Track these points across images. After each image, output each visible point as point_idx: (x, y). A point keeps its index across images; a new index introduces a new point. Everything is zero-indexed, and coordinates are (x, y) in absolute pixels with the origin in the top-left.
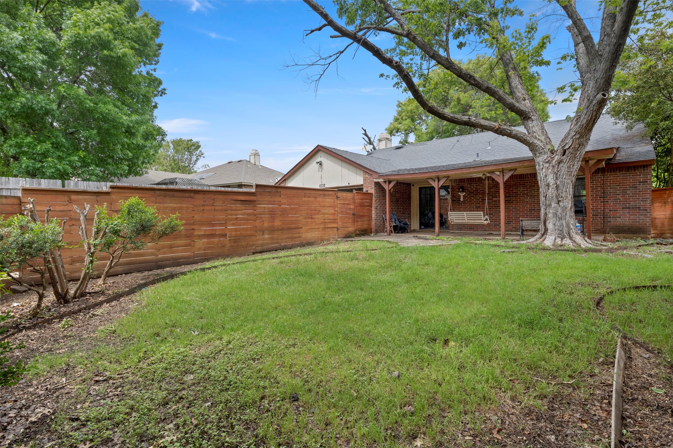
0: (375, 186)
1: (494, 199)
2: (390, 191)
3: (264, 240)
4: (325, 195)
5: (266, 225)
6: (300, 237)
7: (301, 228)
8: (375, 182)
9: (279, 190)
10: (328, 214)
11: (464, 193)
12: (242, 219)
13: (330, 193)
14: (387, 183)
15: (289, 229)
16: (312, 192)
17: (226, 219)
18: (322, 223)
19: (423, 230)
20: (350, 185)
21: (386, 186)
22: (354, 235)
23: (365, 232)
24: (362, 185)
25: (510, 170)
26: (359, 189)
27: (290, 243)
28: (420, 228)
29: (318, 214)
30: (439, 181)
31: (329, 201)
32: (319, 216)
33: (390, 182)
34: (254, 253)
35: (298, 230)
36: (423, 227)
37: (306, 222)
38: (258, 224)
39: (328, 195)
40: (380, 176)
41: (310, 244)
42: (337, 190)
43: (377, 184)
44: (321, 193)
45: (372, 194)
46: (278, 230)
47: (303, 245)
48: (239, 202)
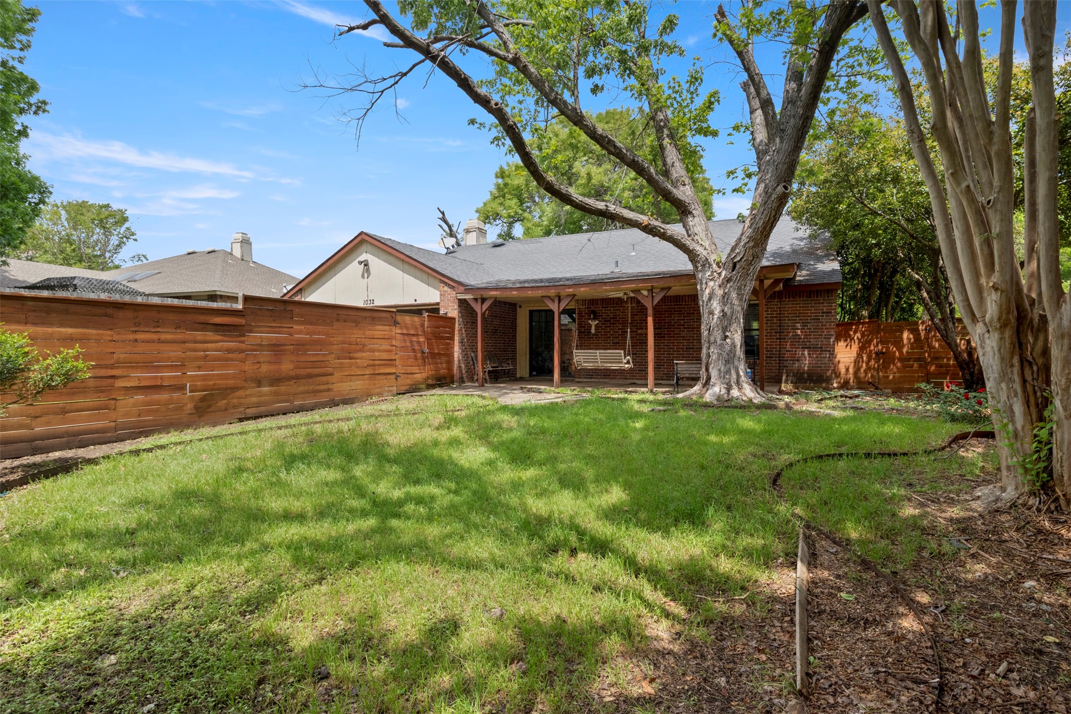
0: (459, 306)
1: (639, 331)
2: (483, 314)
3: (260, 396)
4: (374, 319)
5: (265, 368)
6: (329, 390)
7: (332, 374)
8: (459, 300)
9: (289, 308)
10: (379, 351)
11: (597, 322)
12: (216, 359)
13: (384, 315)
14: (479, 301)
15: (310, 376)
16: (351, 313)
17: (184, 359)
18: (368, 366)
19: (535, 378)
20: (419, 302)
21: (477, 308)
22: (423, 386)
23: (443, 381)
24: (438, 304)
25: (662, 289)
26: (433, 310)
27: (309, 401)
28: (531, 375)
29: (362, 350)
30: (559, 302)
31: (381, 330)
32: (364, 354)
33: (483, 300)
34: (241, 420)
35: (324, 379)
36: (534, 373)
37: (341, 363)
38: (248, 367)
39: (380, 319)
40: (469, 289)
41: (348, 401)
42: (394, 310)
43: (463, 303)
44: (368, 314)
45: (454, 319)
46: (289, 378)
47: (333, 404)
48: (211, 327)
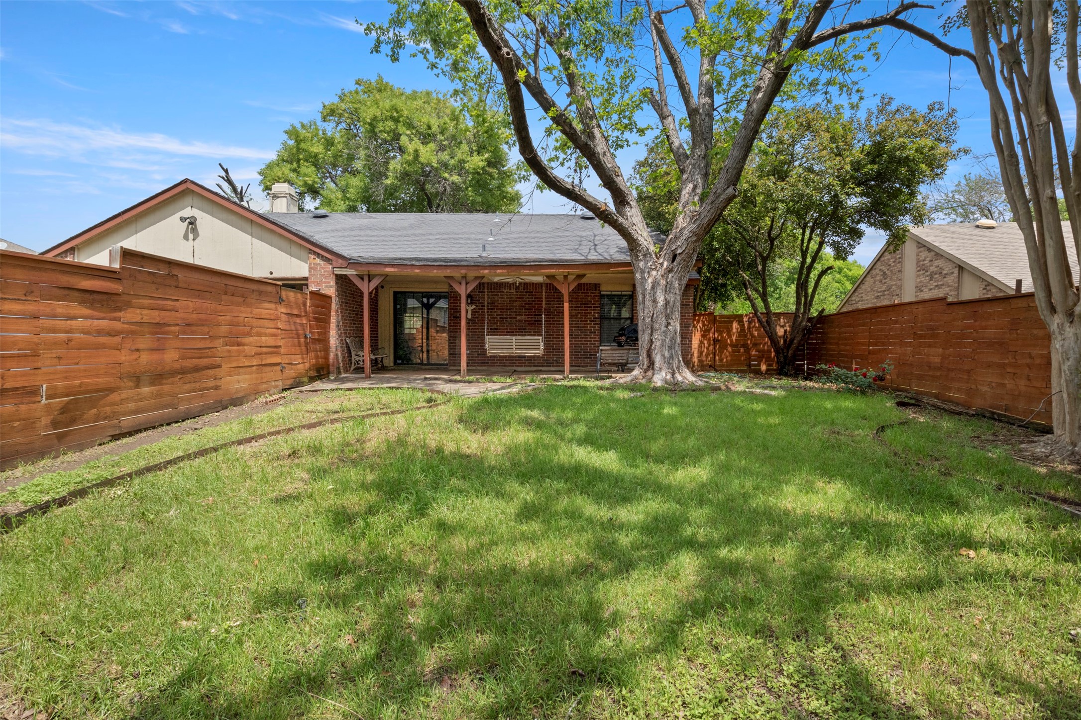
0: (337, 283)
2: (370, 293)
3: (140, 400)
4: (261, 293)
5: (145, 358)
6: (217, 388)
7: (219, 366)
8: (336, 275)
9: (175, 272)
10: (266, 335)
11: (474, 307)
12: (82, 347)
13: (270, 289)
14: (366, 279)
15: (197, 369)
16: (239, 284)
17: (37, 344)
18: (257, 354)
19: (401, 367)
20: (274, 275)
21: (366, 288)
22: (306, 379)
23: (321, 372)
24: (306, 279)
27: (197, 404)
29: (249, 334)
31: (267, 309)
32: (251, 339)
33: (370, 278)
34: (115, 437)
35: (211, 372)
36: (400, 362)
37: (229, 351)
38: (124, 357)
39: (267, 293)
40: (350, 262)
41: (236, 402)
42: (280, 283)
43: (342, 281)
44: (255, 287)
45: (330, 297)
46: (174, 373)
47: (221, 406)
48: (77, 294)
